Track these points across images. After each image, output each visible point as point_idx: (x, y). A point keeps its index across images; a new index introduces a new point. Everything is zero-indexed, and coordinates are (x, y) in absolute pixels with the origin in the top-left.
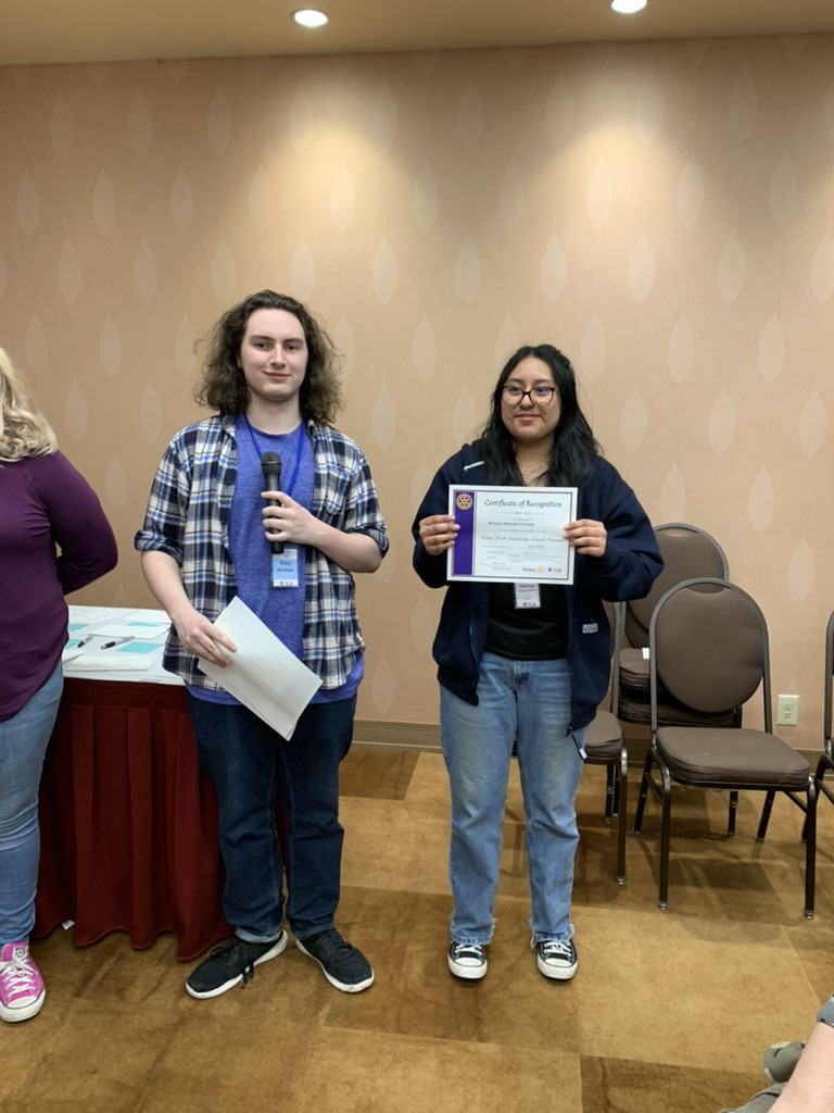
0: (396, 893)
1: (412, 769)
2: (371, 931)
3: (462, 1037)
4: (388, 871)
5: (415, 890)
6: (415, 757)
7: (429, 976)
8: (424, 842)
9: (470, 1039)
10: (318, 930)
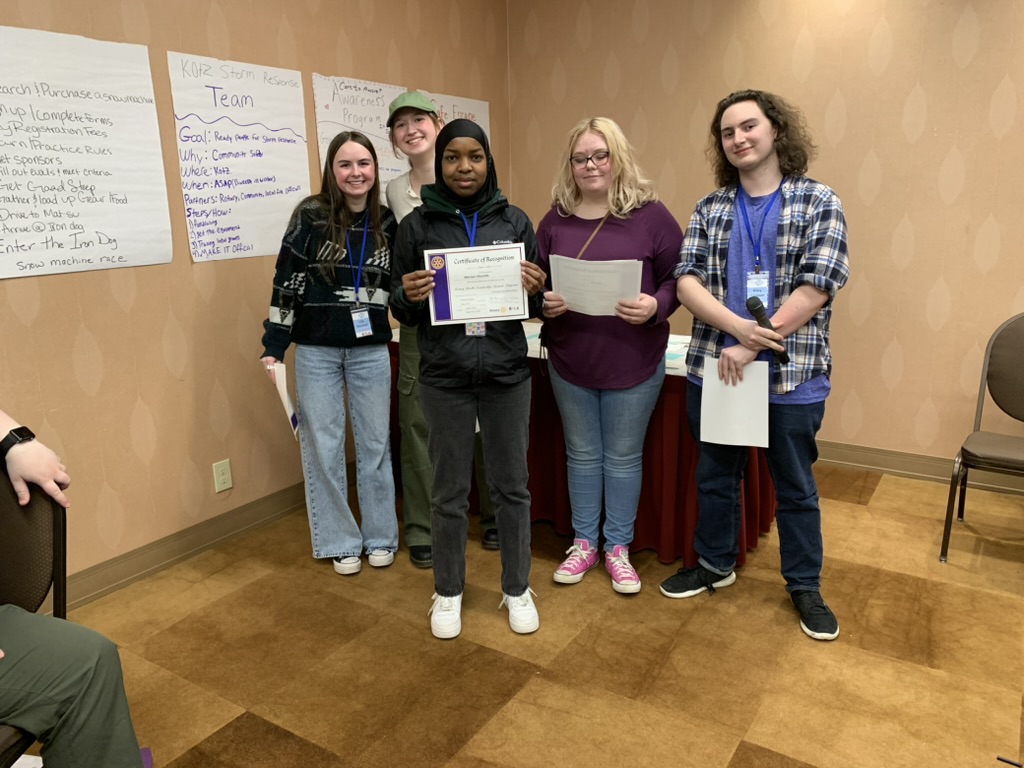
0: (860, 565)
1: (876, 484)
2: (838, 585)
3: (915, 662)
4: (852, 550)
5: (876, 566)
6: (878, 477)
7: (888, 621)
8: (885, 536)
9: (922, 663)
10: (802, 588)
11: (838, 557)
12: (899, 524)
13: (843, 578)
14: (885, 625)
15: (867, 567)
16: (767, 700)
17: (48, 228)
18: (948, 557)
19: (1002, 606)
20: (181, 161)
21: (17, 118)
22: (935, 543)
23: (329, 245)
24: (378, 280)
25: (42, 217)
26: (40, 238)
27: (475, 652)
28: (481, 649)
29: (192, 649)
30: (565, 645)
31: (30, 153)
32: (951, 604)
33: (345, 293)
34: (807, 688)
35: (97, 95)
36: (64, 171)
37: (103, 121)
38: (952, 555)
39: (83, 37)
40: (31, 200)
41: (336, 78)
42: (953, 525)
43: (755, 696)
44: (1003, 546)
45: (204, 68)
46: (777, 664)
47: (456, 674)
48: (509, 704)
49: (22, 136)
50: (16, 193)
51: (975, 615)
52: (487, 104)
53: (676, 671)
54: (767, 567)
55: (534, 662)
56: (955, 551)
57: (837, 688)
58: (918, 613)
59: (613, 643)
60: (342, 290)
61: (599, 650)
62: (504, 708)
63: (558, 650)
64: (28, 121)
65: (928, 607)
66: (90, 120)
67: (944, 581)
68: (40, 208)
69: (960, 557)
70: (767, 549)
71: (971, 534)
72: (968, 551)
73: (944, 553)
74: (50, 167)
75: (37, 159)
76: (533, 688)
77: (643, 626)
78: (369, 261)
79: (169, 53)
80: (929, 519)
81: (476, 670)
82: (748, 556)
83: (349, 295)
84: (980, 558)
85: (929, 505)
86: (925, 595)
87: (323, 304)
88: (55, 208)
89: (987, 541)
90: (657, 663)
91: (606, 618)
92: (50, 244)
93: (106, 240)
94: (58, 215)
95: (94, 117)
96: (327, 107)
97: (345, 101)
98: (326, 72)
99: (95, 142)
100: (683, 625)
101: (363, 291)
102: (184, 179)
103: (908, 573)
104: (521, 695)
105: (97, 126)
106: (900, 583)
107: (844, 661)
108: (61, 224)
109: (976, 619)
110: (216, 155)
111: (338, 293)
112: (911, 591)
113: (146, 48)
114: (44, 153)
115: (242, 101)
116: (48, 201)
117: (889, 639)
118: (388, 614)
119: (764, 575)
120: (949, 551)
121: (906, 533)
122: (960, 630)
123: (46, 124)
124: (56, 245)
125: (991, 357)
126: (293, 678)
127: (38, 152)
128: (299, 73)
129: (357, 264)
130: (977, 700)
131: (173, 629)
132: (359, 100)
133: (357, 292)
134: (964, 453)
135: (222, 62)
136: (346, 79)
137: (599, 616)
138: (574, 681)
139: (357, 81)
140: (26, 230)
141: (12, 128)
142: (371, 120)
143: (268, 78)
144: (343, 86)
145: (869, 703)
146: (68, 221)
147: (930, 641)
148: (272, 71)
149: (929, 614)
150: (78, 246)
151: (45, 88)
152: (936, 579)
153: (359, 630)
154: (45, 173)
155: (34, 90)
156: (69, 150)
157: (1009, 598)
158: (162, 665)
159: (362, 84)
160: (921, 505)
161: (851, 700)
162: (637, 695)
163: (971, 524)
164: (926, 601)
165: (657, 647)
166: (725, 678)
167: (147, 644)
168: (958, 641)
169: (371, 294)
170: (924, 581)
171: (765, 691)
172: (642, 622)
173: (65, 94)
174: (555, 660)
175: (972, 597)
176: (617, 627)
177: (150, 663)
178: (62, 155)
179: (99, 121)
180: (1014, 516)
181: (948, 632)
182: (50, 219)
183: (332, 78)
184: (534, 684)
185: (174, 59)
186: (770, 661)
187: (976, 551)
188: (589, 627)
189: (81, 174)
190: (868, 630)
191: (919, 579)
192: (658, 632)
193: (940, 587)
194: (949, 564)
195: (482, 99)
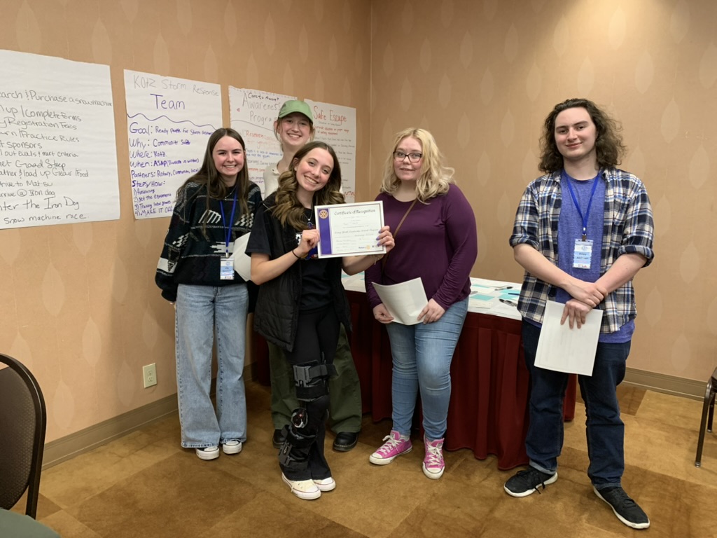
1: (642, 399)
5: (644, 467)
6: (643, 393)
7: (655, 516)
8: (649, 442)
10: (611, 485)
12: (661, 432)
15: (637, 468)
17: (29, 193)
18: (702, 461)
20: (130, 147)
21: (11, 115)
22: (690, 450)
23: (208, 212)
25: (25, 186)
26: (24, 200)
27: (328, 526)
28: (332, 524)
30: (398, 524)
31: (19, 140)
33: (218, 247)
35: (71, 100)
36: (44, 153)
37: (74, 118)
38: (704, 461)
39: (61, 59)
40: (18, 174)
41: (246, 90)
42: (705, 436)
45: (150, 81)
49: (13, 128)
50: (7, 168)
52: (355, 110)
56: (707, 458)
58: (679, 510)
59: (436, 524)
60: (216, 245)
64: (19, 117)
65: (687, 504)
66: (64, 117)
67: (699, 483)
68: (24, 179)
69: (711, 462)
73: (698, 460)
74: (33, 150)
75: (24, 144)
77: (459, 510)
78: (237, 224)
79: (125, 71)
80: (684, 429)
83: (221, 248)
85: (684, 417)
86: (684, 495)
87: (202, 256)
88: (35, 179)
91: (430, 502)
92: (29, 205)
93: (70, 203)
94: (37, 184)
95: (68, 115)
96: (238, 110)
97: (252, 106)
99: (68, 133)
100: (491, 511)
102: (132, 160)
103: (670, 475)
105: (70, 122)
106: (664, 483)
108: (38, 191)
110: (156, 143)
111: (214, 247)
112: (672, 491)
113: (108, 67)
114: (29, 140)
115: (176, 105)
116: (30, 174)
117: (657, 532)
118: (263, 490)
121: (667, 440)
123: (31, 119)
124: (34, 206)
127: (25, 140)
128: (219, 86)
129: (228, 226)
132: (262, 106)
133: (227, 246)
134: (713, 380)
135: (163, 78)
136: (253, 91)
137: (425, 500)
139: (261, 92)
140: (12, 195)
141: (7, 122)
143: (196, 89)
144: (250, 96)
148: (199, 84)
149: (688, 511)
150: (50, 207)
151: (33, 94)
152: (692, 480)
153: (241, 503)
154: (29, 154)
155: (24, 95)
156: (48, 138)
158: (90, 526)
159: (264, 94)
160: (678, 417)
164: (685, 500)
167: (81, 507)
170: (683, 482)
172: (458, 507)
173: (47, 99)
176: (439, 511)
177: (81, 523)
178: (42, 142)
179: (71, 118)
181: (704, 528)
182: (31, 187)
183: (243, 89)
185: (129, 75)
188: (418, 509)
189: (56, 155)
191: (679, 480)
192: (471, 516)
193: (696, 488)
194: (703, 468)
195: (351, 106)
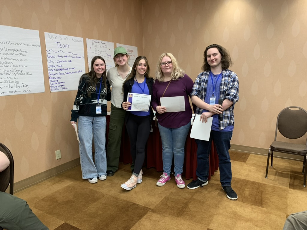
0: (243, 179)
1: (248, 157)
2: (237, 185)
3: (257, 206)
4: (241, 175)
5: (248, 180)
6: (249, 155)
7: (250, 195)
9: (259, 206)
10: (226, 185)
11: (237, 177)
13: (238, 183)
14: (249, 196)
15: (245, 180)
16: (215, 217)
17: (9, 82)
18: (268, 177)
19: (282, 190)
20: (48, 63)
22: (264, 173)
23: (91, 87)
24: (104, 97)
25: (7, 79)
26: (6, 85)
27: (132, 205)
28: (134, 204)
29: (49, 205)
30: (158, 203)
31: (4, 61)
32: (268, 190)
33: (94, 101)
34: (227, 213)
35: (24, 44)
36: (14, 66)
37: (25, 52)
39: (20, 28)
40: (4, 74)
43: (212, 216)
44: (284, 174)
45: (55, 37)
46: (219, 207)
47: (126, 211)
48: (142, 219)
51: (275, 193)
52: (137, 47)
53: (190, 209)
54: (217, 180)
55: (149, 207)
56: (270, 175)
57: (235, 213)
58: (259, 192)
59: (172, 202)
60: (94, 100)
61: (168, 204)
62: (140, 220)
63: (156, 204)
64: (4, 51)
65: (261, 191)
66: (21, 51)
67: (266, 183)
68: (6, 76)
69: (271, 177)
70: (217, 175)
71: (274, 170)
72: (274, 175)
73: (266, 176)
74: (10, 65)
75: (6, 62)
76: (149, 215)
77: (181, 197)
78: (102, 92)
79: (45, 33)
81: (132, 210)
82: (211, 177)
83: (96, 101)
84: (277, 177)
86: (261, 188)
87: (88, 104)
88: (11, 76)
89: (279, 172)
90: (184, 207)
91: (170, 195)
92: (9, 87)
93: (25, 86)
94: (11, 78)
95: (23, 51)
96: (90, 48)
97: (96, 46)
98: (90, 38)
99: (23, 58)
100: (192, 196)
101: (100, 100)
102: (49, 68)
103: (256, 181)
104: (145, 217)
106: (254, 184)
107: (237, 206)
108: (12, 81)
109: (275, 194)
110: (58, 62)
111: (93, 100)
112: (257, 186)
113: (38, 31)
114: (8, 61)
115: (66, 46)
116: (9, 74)
117: (250, 200)
118: (107, 194)
119: (216, 182)
120: (268, 175)
121: (256, 170)
122: (270, 197)
123: (9, 52)
124: (11, 87)
125: (279, 120)
126: (79, 213)
127: (6, 60)
128: (83, 38)
129: (99, 93)
130: (274, 216)
131: (43, 200)
132: (100, 46)
133: (98, 101)
134: (271, 147)
135: (60, 35)
136: (96, 40)
137: (168, 194)
138: (160, 212)
139: (99, 40)
140: (2, 83)
142: (103, 52)
143: (73, 40)
144: (95, 42)
145: (244, 217)
146: (14, 80)
147: (261, 200)
148: (74, 38)
149: (262, 193)
150: (17, 87)
151: (9, 42)
152: (264, 183)
153: (98, 199)
154: (8, 66)
155: (5, 43)
156: (15, 60)
157: (284, 188)
158: (40, 210)
159: (101, 41)
160: (261, 162)
161: (239, 217)
162: (178, 216)
163: (274, 168)
164: (261, 189)
165: (185, 203)
166: (204, 211)
167: (35, 204)
168: (269, 200)
169: (102, 101)
170: (261, 184)
171: (215, 214)
172: (180, 196)
173: (15, 44)
174: (155, 207)
175: (274, 188)
176: (173, 197)
177: (36, 209)
178: (13, 61)
180: (286, 165)
181: (267, 197)
182: (9, 79)
183: (92, 40)
184: (149, 213)
186: (216, 206)
187: (275, 175)
188: (165, 197)
189: (19, 67)
190: (244, 197)
191: (259, 183)
192: (185, 198)
193: (265, 185)
194: (268, 179)
195: (135, 46)
